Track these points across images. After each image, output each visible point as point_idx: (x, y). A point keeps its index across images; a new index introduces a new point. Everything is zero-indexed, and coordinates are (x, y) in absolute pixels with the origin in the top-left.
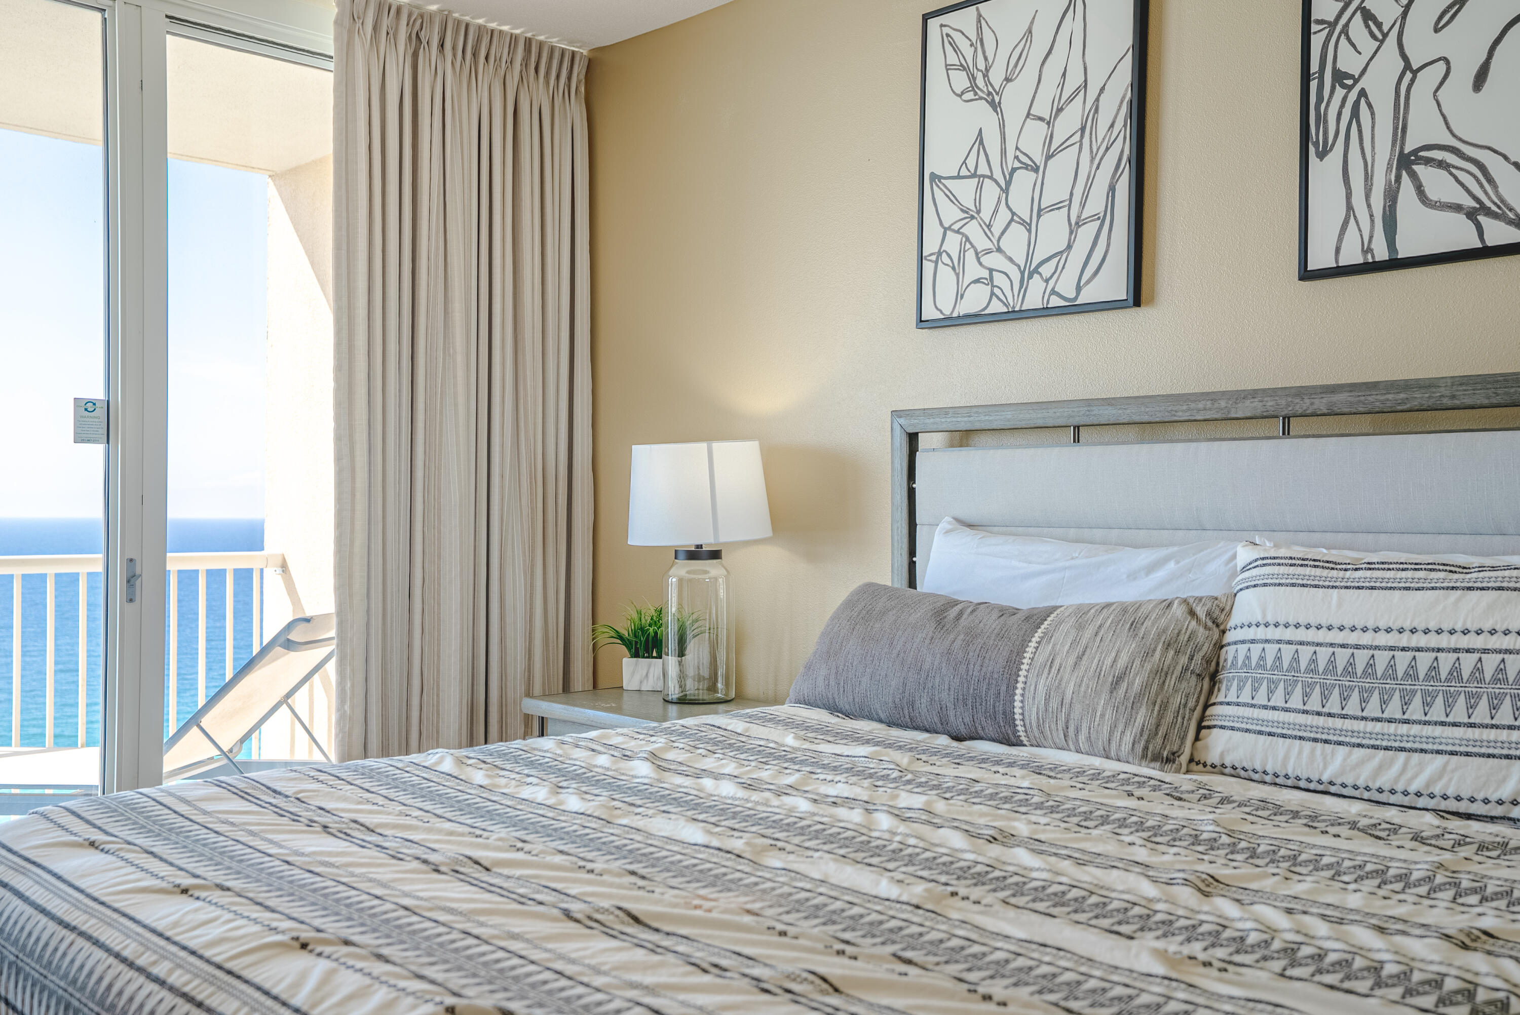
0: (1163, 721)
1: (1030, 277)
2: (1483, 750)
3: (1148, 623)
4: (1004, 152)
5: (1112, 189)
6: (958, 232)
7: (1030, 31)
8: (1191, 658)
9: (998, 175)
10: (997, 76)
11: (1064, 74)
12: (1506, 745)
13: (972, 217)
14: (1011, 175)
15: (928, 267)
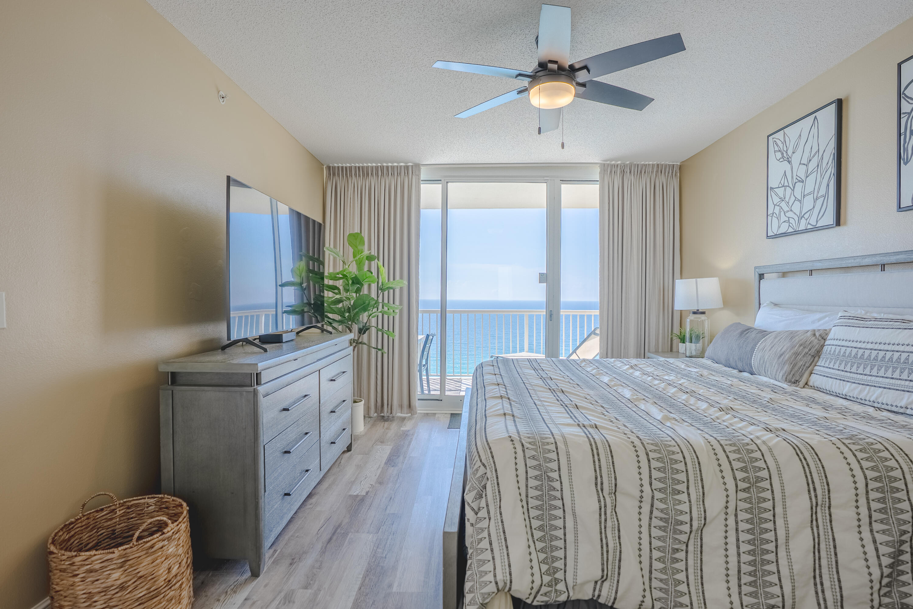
0: (793, 370)
1: (801, 219)
2: (895, 388)
3: (797, 337)
4: (792, 177)
5: (828, 185)
6: (778, 206)
7: (800, 135)
8: (810, 350)
9: (791, 185)
10: (790, 153)
11: (811, 148)
12: (903, 386)
13: (783, 200)
14: (795, 185)
15: (769, 218)
